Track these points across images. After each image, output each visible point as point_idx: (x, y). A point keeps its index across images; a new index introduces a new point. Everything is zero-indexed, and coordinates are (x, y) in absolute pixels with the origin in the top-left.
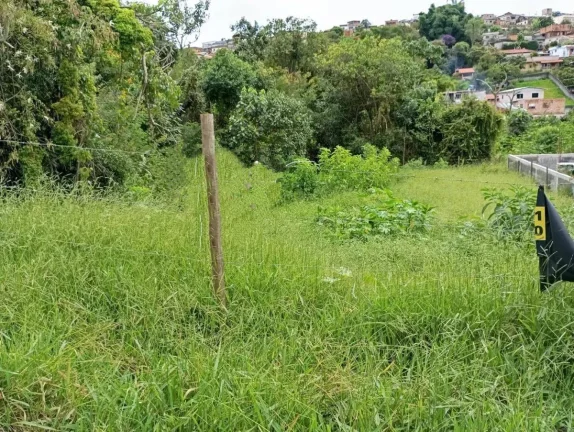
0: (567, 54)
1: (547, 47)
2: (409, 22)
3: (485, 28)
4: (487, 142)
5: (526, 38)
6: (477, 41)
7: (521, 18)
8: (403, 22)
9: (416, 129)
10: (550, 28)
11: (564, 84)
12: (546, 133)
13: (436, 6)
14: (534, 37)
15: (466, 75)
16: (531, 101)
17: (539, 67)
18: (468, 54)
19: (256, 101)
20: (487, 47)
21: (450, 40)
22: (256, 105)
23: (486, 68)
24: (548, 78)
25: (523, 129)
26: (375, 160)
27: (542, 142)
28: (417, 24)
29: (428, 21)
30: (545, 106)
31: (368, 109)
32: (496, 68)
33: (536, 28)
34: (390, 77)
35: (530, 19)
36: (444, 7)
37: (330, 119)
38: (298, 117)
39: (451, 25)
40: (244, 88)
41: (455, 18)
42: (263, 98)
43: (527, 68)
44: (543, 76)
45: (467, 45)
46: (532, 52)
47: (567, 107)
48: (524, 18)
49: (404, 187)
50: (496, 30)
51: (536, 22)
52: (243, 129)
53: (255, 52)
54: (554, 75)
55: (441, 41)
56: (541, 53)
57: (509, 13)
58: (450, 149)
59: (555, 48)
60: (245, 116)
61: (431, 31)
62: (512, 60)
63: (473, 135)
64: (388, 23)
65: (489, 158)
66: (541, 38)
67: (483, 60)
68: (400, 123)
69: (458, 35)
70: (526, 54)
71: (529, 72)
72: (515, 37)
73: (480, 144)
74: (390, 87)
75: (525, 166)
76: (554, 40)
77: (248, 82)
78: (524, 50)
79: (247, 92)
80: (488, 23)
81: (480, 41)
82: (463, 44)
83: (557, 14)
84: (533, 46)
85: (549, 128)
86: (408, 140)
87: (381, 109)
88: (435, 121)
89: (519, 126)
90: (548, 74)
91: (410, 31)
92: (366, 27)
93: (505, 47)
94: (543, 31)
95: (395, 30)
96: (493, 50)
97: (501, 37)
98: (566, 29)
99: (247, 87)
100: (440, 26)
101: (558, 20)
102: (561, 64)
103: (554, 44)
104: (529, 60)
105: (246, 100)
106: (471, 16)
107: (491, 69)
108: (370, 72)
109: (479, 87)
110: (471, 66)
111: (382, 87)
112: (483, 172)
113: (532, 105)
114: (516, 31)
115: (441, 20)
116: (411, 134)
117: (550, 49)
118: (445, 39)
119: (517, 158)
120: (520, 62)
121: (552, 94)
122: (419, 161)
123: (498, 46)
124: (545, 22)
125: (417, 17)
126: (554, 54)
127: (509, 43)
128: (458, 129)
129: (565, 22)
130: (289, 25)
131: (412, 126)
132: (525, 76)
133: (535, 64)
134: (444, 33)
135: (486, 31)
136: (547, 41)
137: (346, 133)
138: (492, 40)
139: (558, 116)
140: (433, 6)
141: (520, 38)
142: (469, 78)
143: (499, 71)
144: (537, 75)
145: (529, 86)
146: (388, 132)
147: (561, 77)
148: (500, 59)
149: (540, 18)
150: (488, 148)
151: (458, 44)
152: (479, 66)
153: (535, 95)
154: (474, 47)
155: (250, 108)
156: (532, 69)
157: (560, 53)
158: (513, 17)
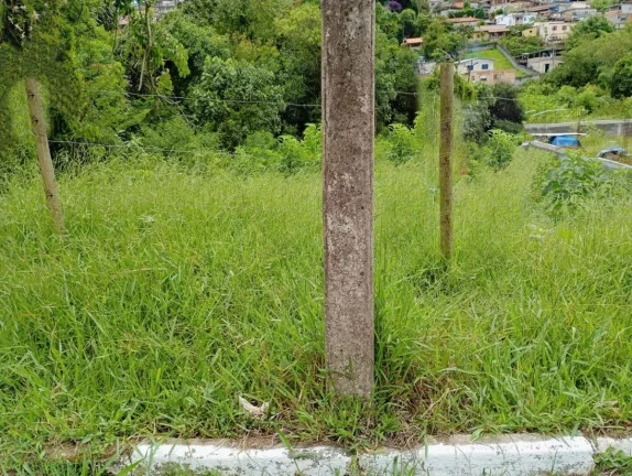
0: (514, 23)
1: (493, 15)
5: (472, 5)
6: (423, 8)
11: (512, 55)
14: (479, 4)
15: (414, 45)
16: (481, 74)
17: (487, 36)
18: (415, 23)
19: (224, 72)
20: (433, 16)
21: (396, 6)
22: (224, 77)
23: (435, 38)
24: (495, 48)
30: (496, 77)
32: (444, 38)
37: (295, 92)
42: (231, 69)
43: (474, 39)
44: (491, 47)
45: (414, 12)
46: (479, 21)
47: (517, 78)
52: (212, 104)
54: (502, 46)
55: (386, 8)
56: (488, 21)
59: (501, 16)
62: (461, 29)
66: (487, 5)
67: (431, 29)
69: (404, 1)
70: (473, 22)
71: (476, 42)
72: (461, 5)
76: (499, 7)
78: (470, 18)
79: (212, 62)
81: (426, 8)
82: (409, 11)
84: (480, 15)
90: (496, 44)
93: (451, 17)
96: (441, 19)
97: (447, 4)
99: (211, 56)
102: (508, 33)
103: (500, 12)
104: (477, 29)
105: (211, 71)
107: (440, 39)
109: (428, 58)
110: (418, 36)
113: (484, 77)
117: (497, 17)
118: (391, 5)
120: (468, 31)
121: (500, 65)
123: (444, 14)
126: (501, 23)
127: (455, 11)
132: (474, 46)
133: (482, 34)
136: (493, 9)
137: (313, 108)
138: (438, 8)
141: (466, 5)
142: (418, 48)
143: (448, 41)
144: (485, 45)
145: (479, 57)
147: (509, 47)
148: (448, 28)
151: (404, 11)
152: (427, 36)
153: (485, 67)
154: (420, 15)
155: (218, 80)
156: (480, 39)
157: (505, 22)
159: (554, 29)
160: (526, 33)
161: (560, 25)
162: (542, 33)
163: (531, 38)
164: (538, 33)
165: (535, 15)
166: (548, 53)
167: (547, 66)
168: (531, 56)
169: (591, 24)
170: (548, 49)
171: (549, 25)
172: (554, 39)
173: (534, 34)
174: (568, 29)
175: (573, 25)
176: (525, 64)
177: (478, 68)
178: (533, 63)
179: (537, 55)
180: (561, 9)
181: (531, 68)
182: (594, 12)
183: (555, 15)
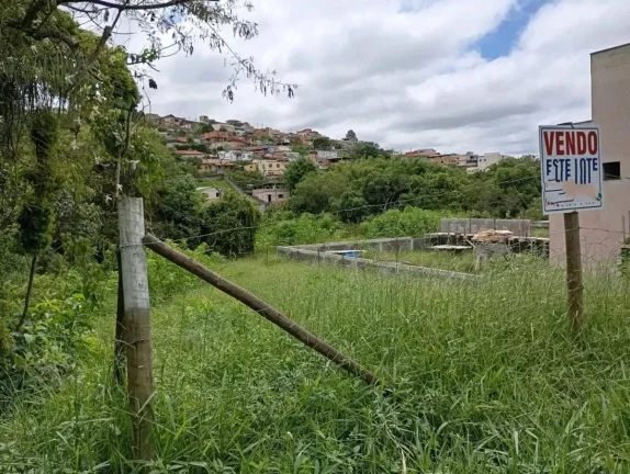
0: (234, 158)
1: (214, 150)
5: (196, 140)
7: (184, 122)
9: (183, 223)
10: (212, 135)
11: (239, 185)
14: (201, 140)
17: (214, 169)
24: (223, 179)
33: (198, 133)
35: (192, 123)
43: (203, 170)
44: (219, 178)
46: (204, 154)
48: (187, 122)
50: (164, 131)
51: (198, 127)
54: (228, 177)
56: (212, 156)
57: (171, 116)
59: (222, 152)
62: (189, 160)
66: (207, 142)
68: (168, 217)
70: (201, 156)
71: (205, 173)
72: (185, 139)
73: (245, 237)
75: (306, 255)
76: (219, 145)
78: (195, 152)
80: (154, 123)
83: (213, 122)
84: (202, 148)
86: (179, 235)
88: (201, 215)
90: (222, 175)
93: (179, 148)
94: (207, 135)
96: (168, 150)
97: (170, 138)
98: (226, 136)
101: (216, 127)
102: (232, 167)
103: (221, 149)
104: (204, 161)
114: (183, 134)
116: (180, 228)
117: (219, 153)
120: (197, 163)
123: (171, 145)
124: (207, 126)
126: (224, 158)
127: (180, 144)
128: (224, 223)
129: (223, 130)
131: (180, 220)
132: (203, 176)
133: (210, 166)
136: (214, 146)
141: (190, 140)
144: (214, 176)
147: (235, 180)
148: (177, 158)
149: (201, 124)
150: (252, 241)
153: (218, 195)
156: (208, 171)
157: (228, 157)
158: (177, 120)
159: (271, 166)
160: (247, 168)
161: (274, 164)
162: (260, 168)
163: (252, 172)
164: (257, 168)
165: (251, 153)
166: (270, 186)
167: (269, 196)
168: (255, 188)
170: (269, 182)
171: (265, 163)
172: (271, 174)
173: (254, 169)
174: (282, 167)
175: (287, 163)
176: (251, 194)
177: (212, 194)
178: (257, 193)
179: (260, 188)
180: (272, 150)
181: (256, 198)
182: (297, 155)
183: (268, 155)
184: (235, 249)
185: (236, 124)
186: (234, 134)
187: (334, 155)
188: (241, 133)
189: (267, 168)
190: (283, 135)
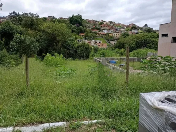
0: (107, 32)
1: (102, 30)
2: (66, 19)
3: (87, 23)
4: (88, 54)
7: (96, 21)
8: (65, 18)
9: (70, 50)
10: (103, 25)
11: (107, 40)
12: (102, 52)
13: (74, 15)
14: (99, 27)
15: (82, 35)
16: (99, 44)
18: (83, 30)
19: (20, 38)
20: (88, 28)
21: (78, 25)
22: (20, 39)
23: (88, 34)
25: (97, 51)
26: (58, 58)
27: (101, 55)
28: (69, 20)
29: (72, 19)
30: (102, 45)
31: (56, 43)
32: (90, 34)
33: (100, 25)
34: (62, 34)
35: (98, 22)
36: (76, 16)
37: (44, 45)
38: (34, 44)
39: (78, 21)
40: (16, 34)
41: (79, 19)
42: (23, 38)
43: (97, 35)
45: (82, 27)
46: (99, 31)
47: (107, 46)
48: (97, 22)
49: (67, 66)
50: (90, 24)
52: (15, 47)
53: (18, 22)
54: (104, 37)
55: (75, 25)
57: (93, 20)
58: (79, 55)
60: (16, 43)
61: (73, 22)
62: (94, 33)
63: (85, 52)
64: (60, 18)
65: (89, 58)
68: (65, 47)
69: (80, 24)
70: (97, 31)
72: (94, 26)
74: (62, 37)
75: (98, 60)
76: (104, 28)
77: (17, 32)
78: (97, 30)
79: (17, 35)
80: (88, 22)
81: (86, 26)
82: (81, 27)
83: (104, 22)
84: (99, 29)
85: (103, 51)
86: (67, 52)
87: (60, 43)
88: (75, 48)
89: (96, 50)
90: (103, 37)
91: (67, 21)
92: (54, 18)
93: (92, 29)
94: (101, 25)
95: (63, 21)
97: (91, 26)
98: (107, 26)
99: (17, 34)
100: (75, 21)
101: (105, 23)
102: (106, 34)
103: (104, 29)
104: (98, 33)
105: (16, 38)
106: (83, 19)
108: (57, 32)
109: (86, 39)
110: (84, 33)
111: (60, 37)
112: (88, 62)
114: (95, 25)
115: (75, 19)
116: (68, 51)
119: (96, 58)
120: (96, 33)
121: (104, 42)
122: (71, 59)
123: (90, 28)
124: (102, 23)
125: (69, 18)
126: (104, 32)
127: (93, 28)
128: (81, 50)
129: (106, 24)
130: (29, 15)
131: (68, 49)
132: (97, 37)
133: (99, 34)
134: (77, 23)
135: (87, 24)
136: (102, 28)
137: (49, 50)
138: (89, 26)
139: (105, 48)
140: (73, 15)
141: (96, 27)
144: (100, 37)
145: (98, 40)
146: (62, 50)
147: (106, 38)
148: (91, 32)
149: (100, 22)
150: (89, 56)
151: (80, 27)
152: (86, 33)
153: (100, 42)
154: (84, 28)
155: (18, 40)
156: (99, 35)
157: (105, 32)
158: (94, 21)
159: (117, 34)
161: (118, 34)
162: (114, 35)
163: (111, 36)
165: (112, 31)
166: (115, 40)
167: (115, 43)
168: (111, 41)
169: (125, 34)
170: (115, 39)
171: (115, 33)
172: (116, 37)
173: (112, 35)
174: (120, 35)
176: (110, 42)
177: (98, 42)
178: (111, 42)
179: (112, 41)
180: (118, 30)
181: (111, 44)
182: (126, 31)
184: (83, 57)
185: (111, 22)
186: (110, 25)
187: (137, 31)
188: (112, 25)
189: (115, 35)
190: (124, 25)
